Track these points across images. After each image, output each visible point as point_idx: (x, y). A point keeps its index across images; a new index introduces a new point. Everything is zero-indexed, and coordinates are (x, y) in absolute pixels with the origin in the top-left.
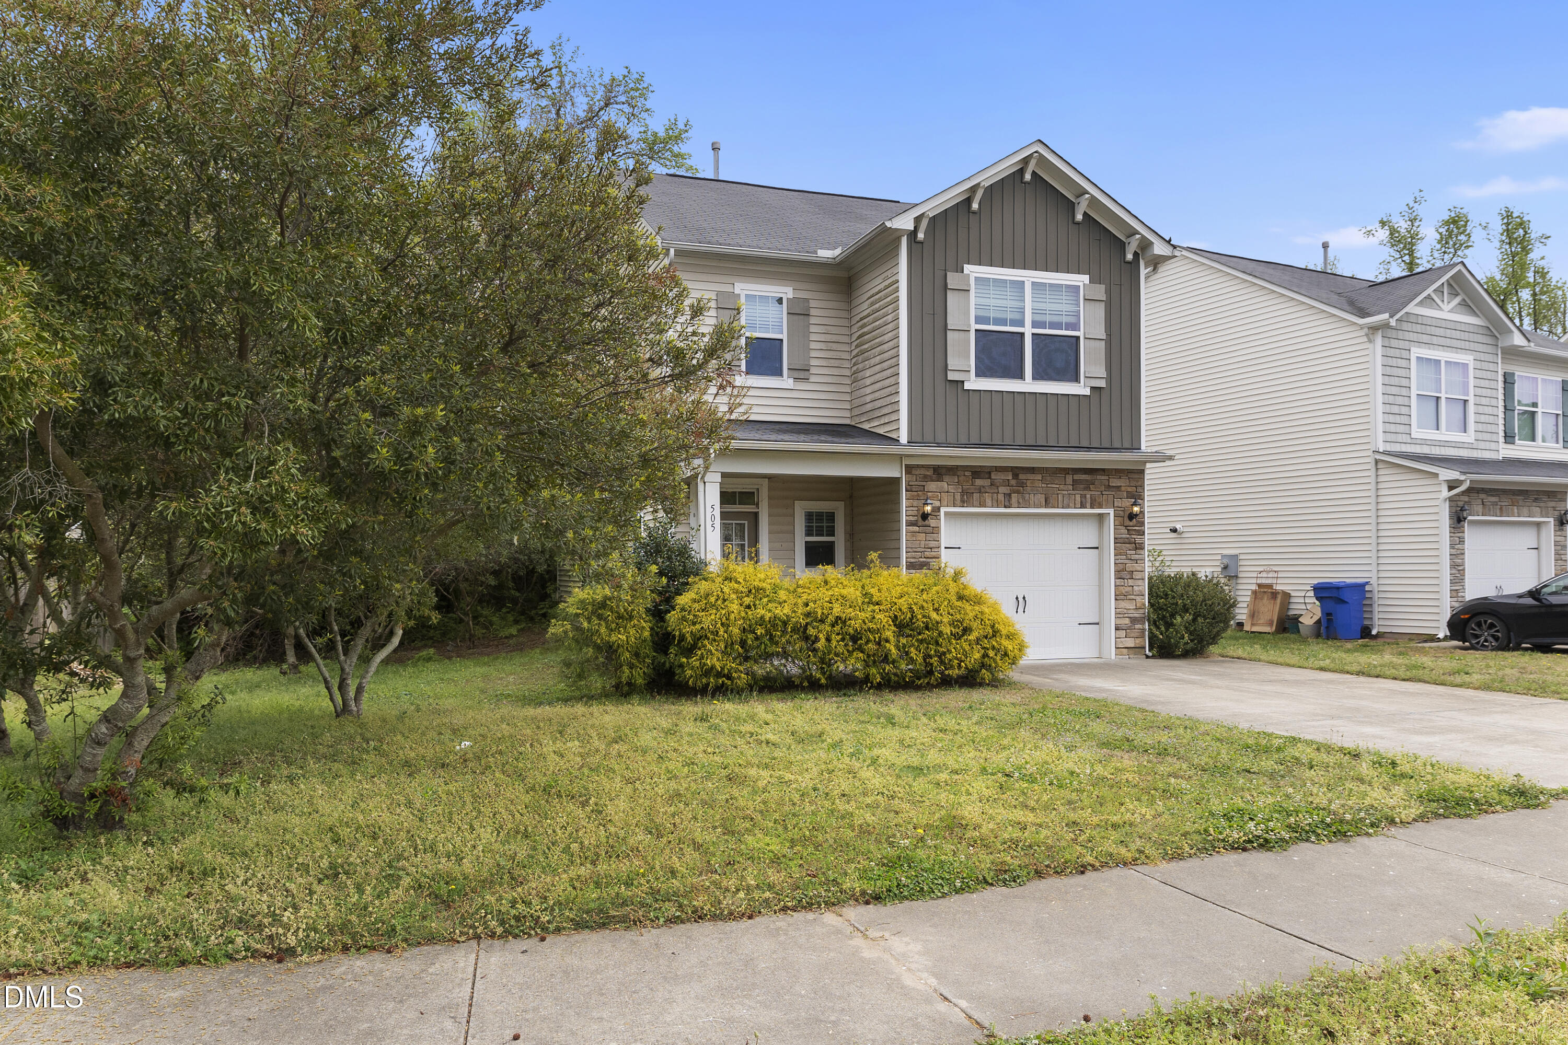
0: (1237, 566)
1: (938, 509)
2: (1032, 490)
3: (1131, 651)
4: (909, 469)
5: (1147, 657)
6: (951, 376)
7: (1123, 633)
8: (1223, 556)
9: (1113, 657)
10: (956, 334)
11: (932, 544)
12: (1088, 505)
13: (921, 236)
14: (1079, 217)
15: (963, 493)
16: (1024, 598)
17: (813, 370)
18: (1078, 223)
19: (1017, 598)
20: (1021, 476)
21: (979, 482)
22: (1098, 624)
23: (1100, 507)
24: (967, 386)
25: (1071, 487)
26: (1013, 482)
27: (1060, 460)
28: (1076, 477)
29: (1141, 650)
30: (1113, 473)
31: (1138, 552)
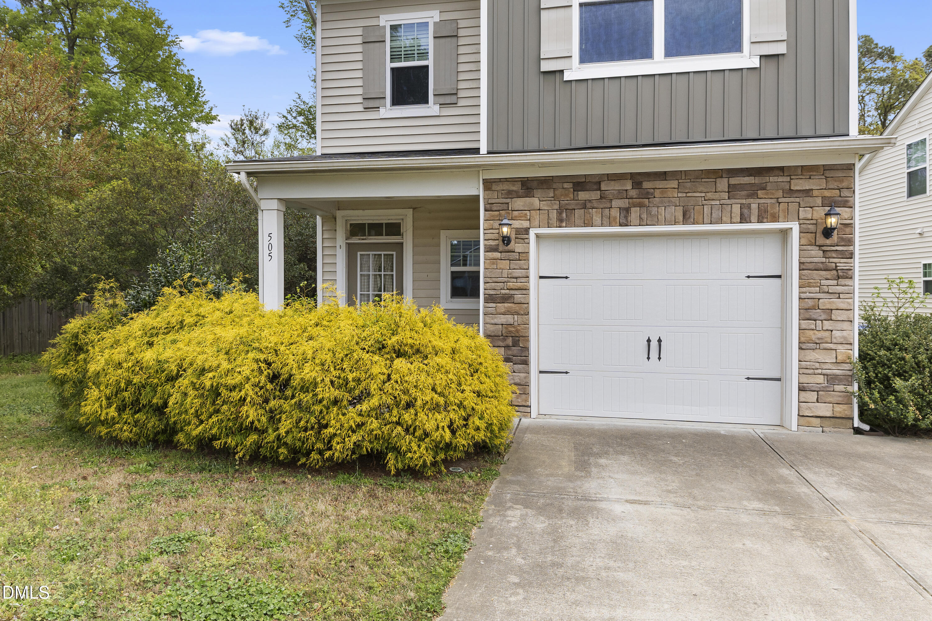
1: (527, 231)
2: (662, 202)
3: (827, 422)
4: (488, 184)
5: (858, 431)
6: (546, 66)
7: (811, 396)
9: (794, 427)
10: (553, 12)
11: (517, 273)
12: (754, 218)
15: (560, 212)
16: (660, 341)
17: (461, 94)
19: (649, 341)
20: (646, 185)
21: (583, 195)
22: (779, 380)
23: (775, 219)
24: (567, 76)
25: (726, 195)
26: (633, 193)
28: (733, 181)
29: (844, 421)
30: (799, 172)
31: (842, 282)
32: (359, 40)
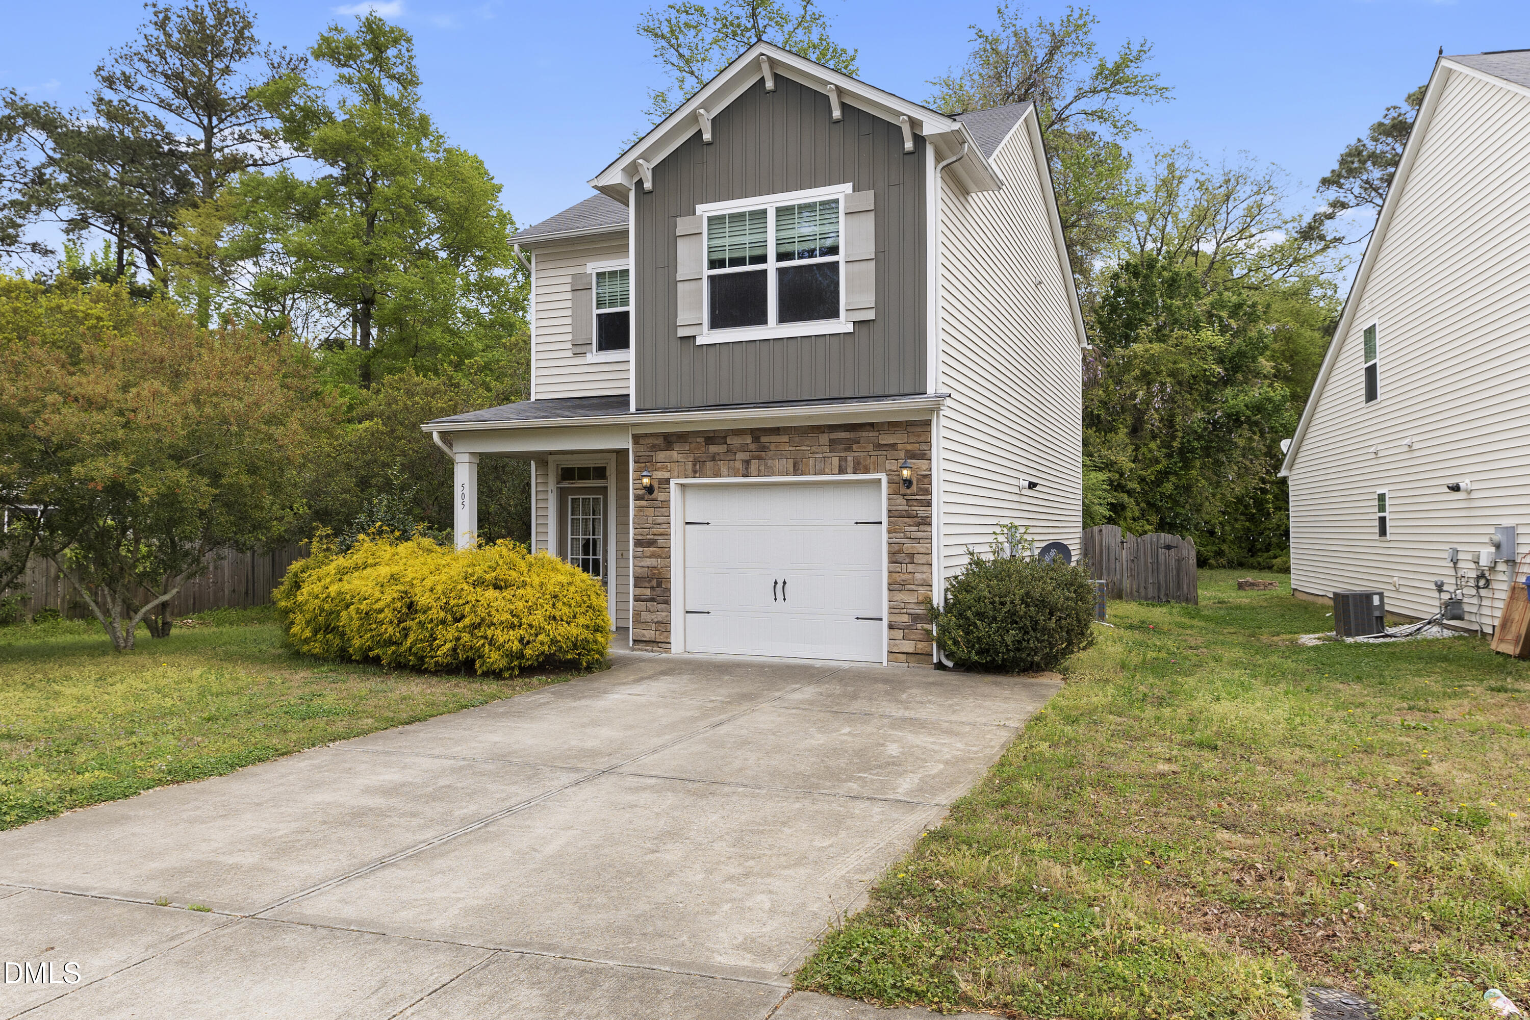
0: (1513, 545)
1: (667, 481)
2: (776, 455)
3: (912, 658)
4: (637, 439)
6: (682, 332)
7: (899, 634)
8: (1497, 527)
9: (885, 664)
10: (687, 284)
11: (661, 519)
12: (850, 470)
13: (648, 185)
14: (837, 114)
15: (695, 462)
16: (785, 583)
18: (837, 122)
19: (776, 583)
20: (764, 439)
21: (713, 449)
22: (873, 619)
23: (867, 471)
24: (700, 341)
25: (827, 449)
26: (753, 447)
27: (810, 417)
28: (834, 436)
29: (926, 657)
30: (886, 427)
31: (922, 528)
32: (568, 287)
